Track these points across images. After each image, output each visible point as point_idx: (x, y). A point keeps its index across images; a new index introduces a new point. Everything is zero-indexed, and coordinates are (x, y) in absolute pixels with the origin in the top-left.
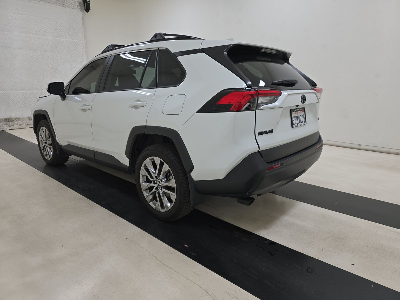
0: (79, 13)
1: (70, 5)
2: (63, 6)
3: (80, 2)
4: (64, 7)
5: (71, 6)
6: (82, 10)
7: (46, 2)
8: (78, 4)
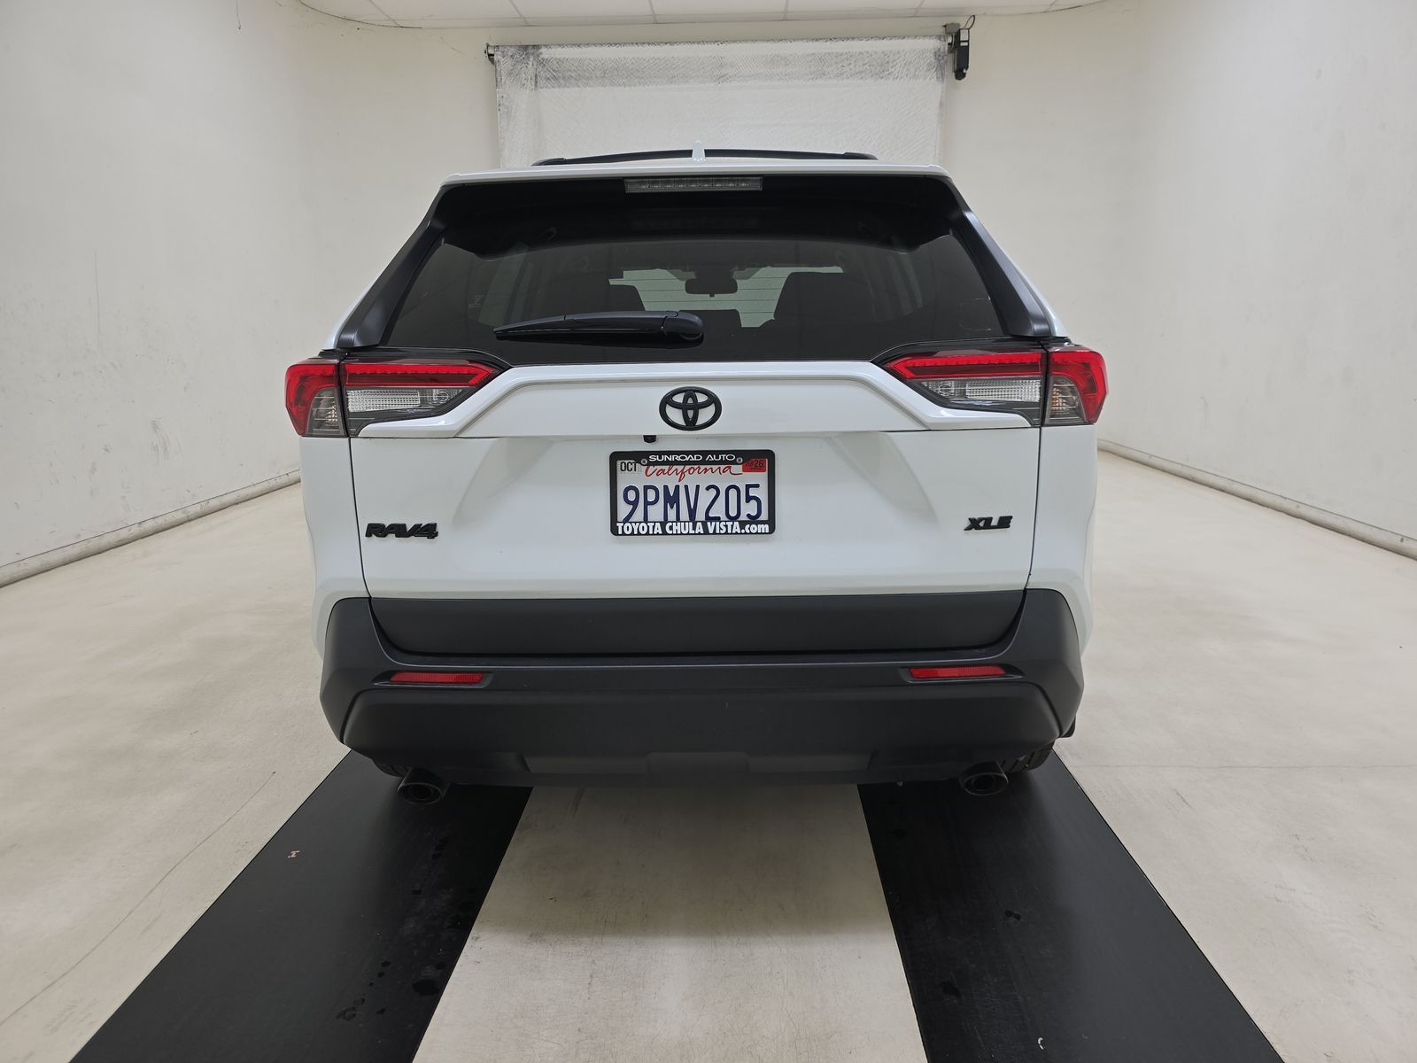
0: (931, 87)
1: (904, 68)
2: (882, 78)
3: (939, 49)
4: (883, 80)
5: (908, 70)
6: (942, 77)
7: (830, 78)
8: (933, 59)
